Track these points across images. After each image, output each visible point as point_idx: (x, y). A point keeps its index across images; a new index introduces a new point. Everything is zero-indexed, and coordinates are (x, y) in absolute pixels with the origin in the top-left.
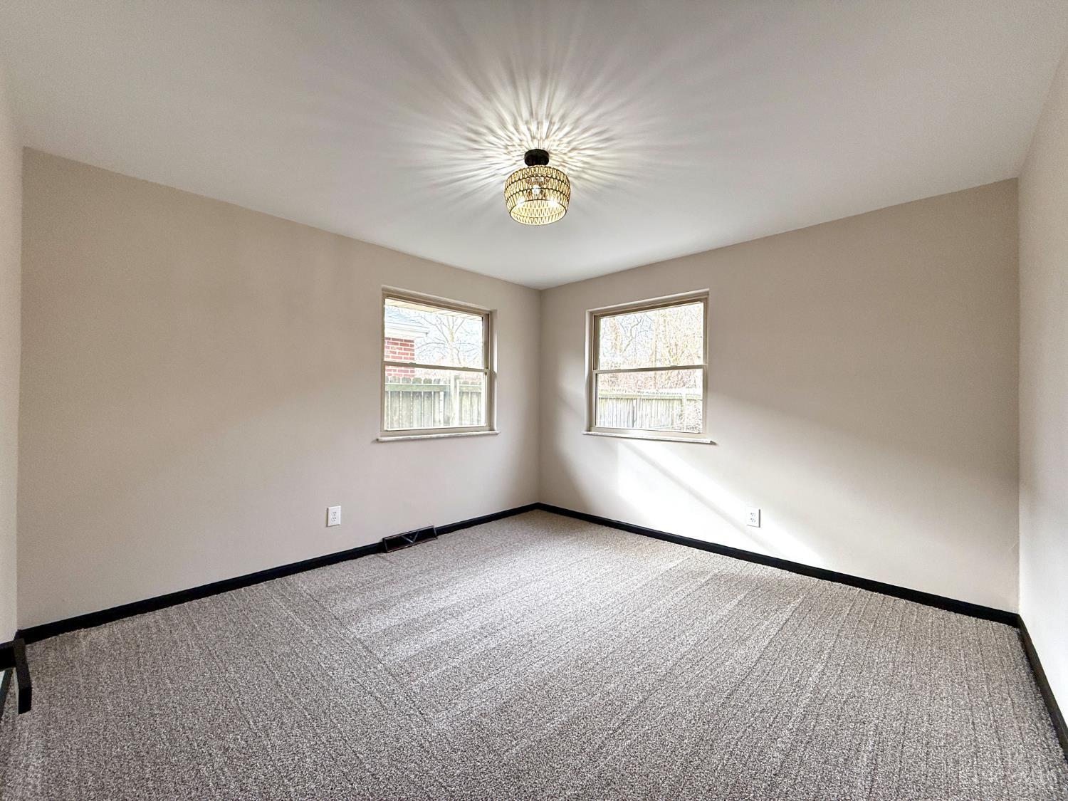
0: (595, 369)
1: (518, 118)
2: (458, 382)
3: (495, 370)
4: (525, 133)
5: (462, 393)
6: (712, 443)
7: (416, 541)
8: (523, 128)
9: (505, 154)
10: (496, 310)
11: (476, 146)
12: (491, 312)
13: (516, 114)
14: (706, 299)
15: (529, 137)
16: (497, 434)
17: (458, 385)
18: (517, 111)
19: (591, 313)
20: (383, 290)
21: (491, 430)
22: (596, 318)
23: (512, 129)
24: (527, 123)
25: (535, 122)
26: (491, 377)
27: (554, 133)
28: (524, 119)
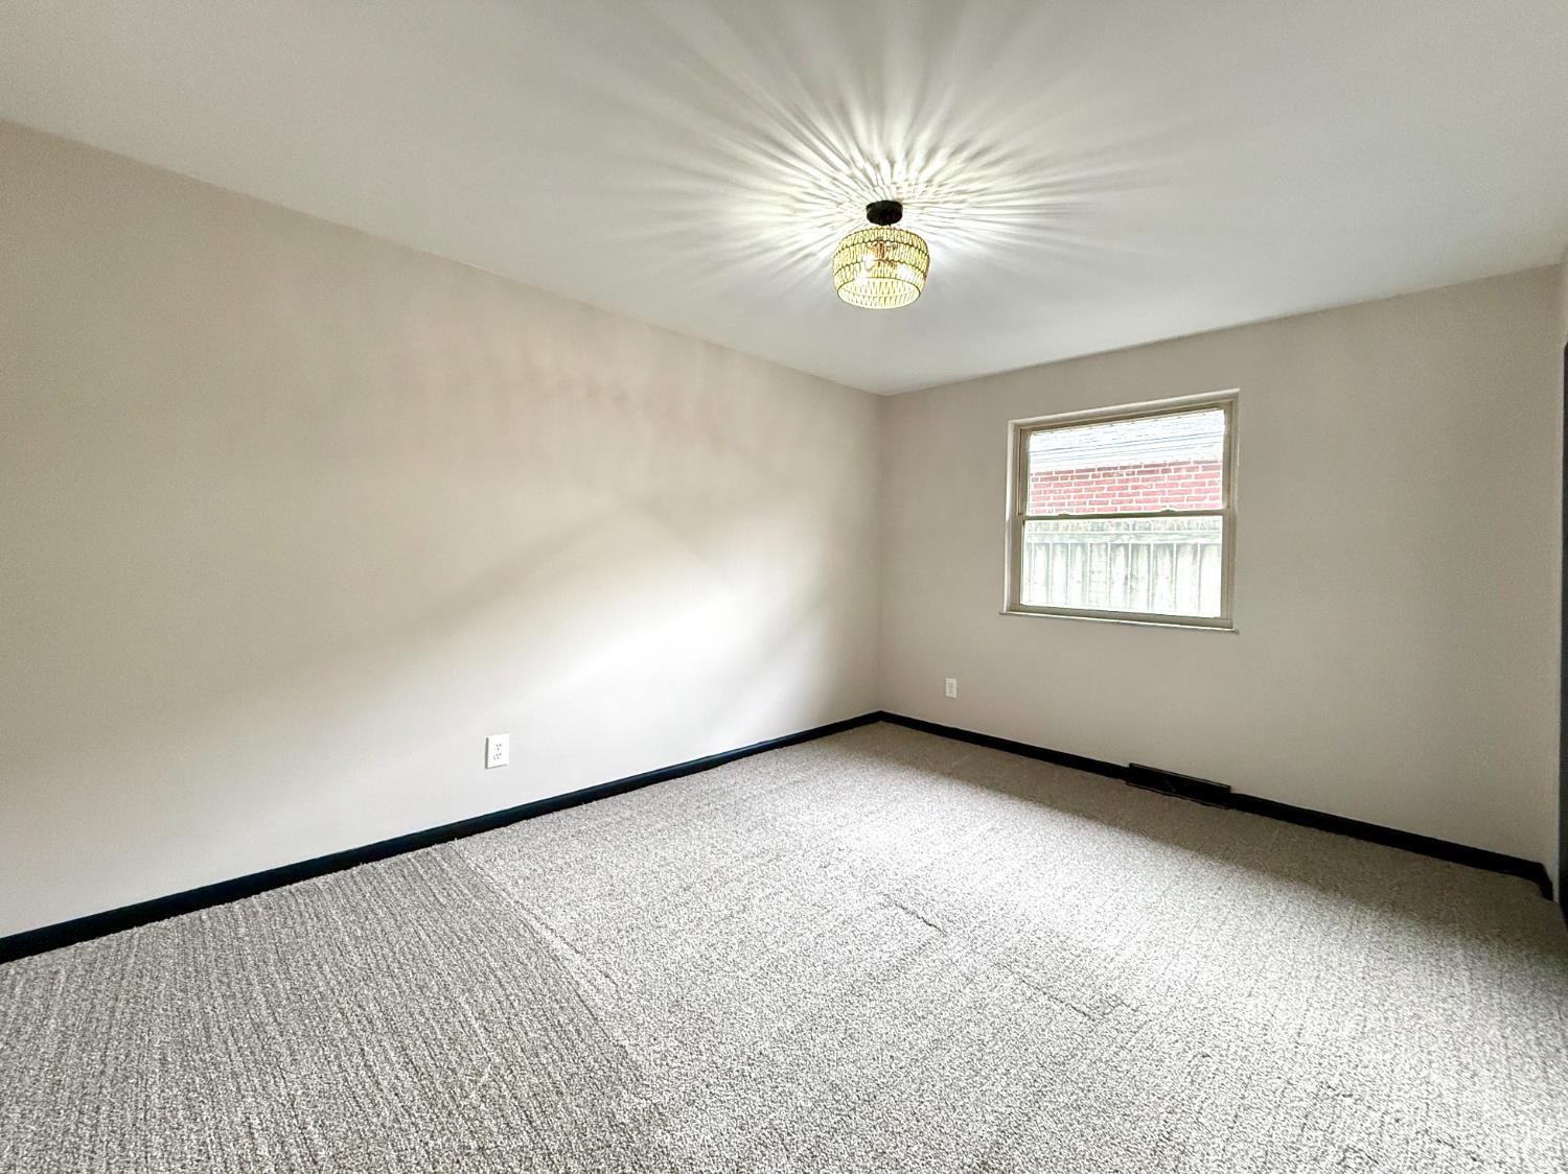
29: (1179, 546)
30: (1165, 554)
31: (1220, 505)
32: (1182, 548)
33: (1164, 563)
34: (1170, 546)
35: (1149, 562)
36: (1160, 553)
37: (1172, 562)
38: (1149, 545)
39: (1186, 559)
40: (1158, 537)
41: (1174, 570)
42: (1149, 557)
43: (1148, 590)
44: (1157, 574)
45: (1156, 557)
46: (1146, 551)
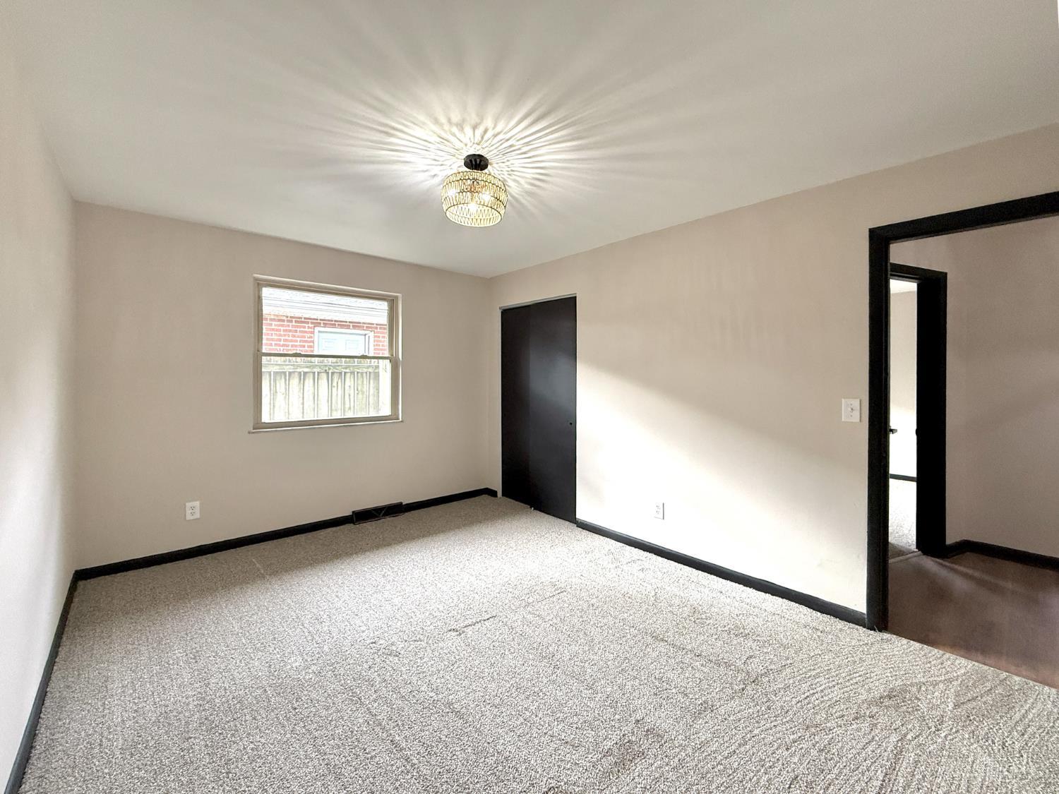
29: (290, 373)
30: (281, 378)
31: (387, 354)
32: (292, 374)
33: (281, 384)
34: (285, 373)
35: (270, 384)
36: (278, 378)
37: (286, 383)
38: (270, 372)
39: (295, 381)
40: (278, 367)
41: (287, 389)
42: (270, 381)
43: (270, 404)
44: (276, 392)
45: (275, 381)
46: (268, 376)
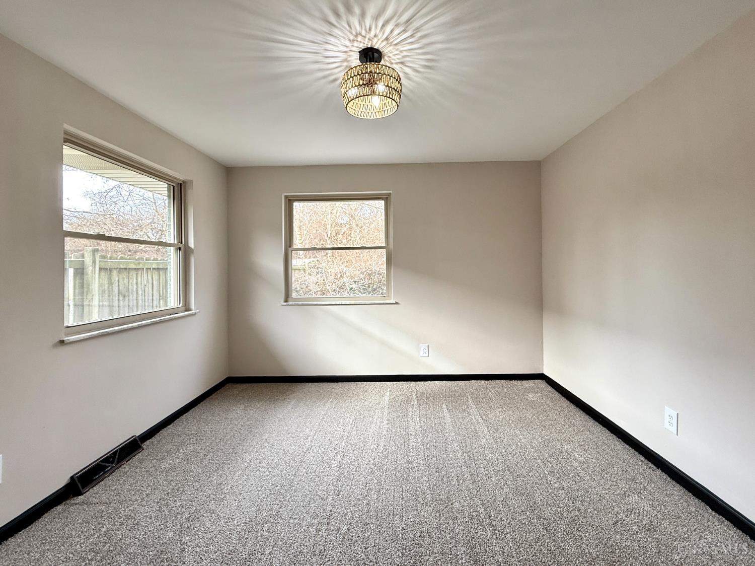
0: (290, 247)
1: (395, 18)
2: (97, 256)
3: (191, 244)
4: (385, 34)
5: (100, 269)
6: (397, 303)
7: (118, 462)
8: (388, 29)
9: (350, 40)
10: (191, 182)
11: (333, 19)
12: (184, 182)
13: (398, 15)
14: (387, 198)
15: (385, 37)
16: (194, 314)
17: (97, 260)
18: (401, 13)
19: (286, 197)
20: (66, 133)
21: (186, 310)
22: (290, 201)
23: (380, 23)
24: (397, 25)
25: (403, 28)
26: (185, 252)
27: (405, 44)
28: (399, 21)
